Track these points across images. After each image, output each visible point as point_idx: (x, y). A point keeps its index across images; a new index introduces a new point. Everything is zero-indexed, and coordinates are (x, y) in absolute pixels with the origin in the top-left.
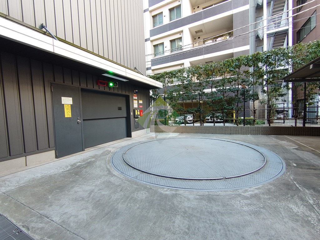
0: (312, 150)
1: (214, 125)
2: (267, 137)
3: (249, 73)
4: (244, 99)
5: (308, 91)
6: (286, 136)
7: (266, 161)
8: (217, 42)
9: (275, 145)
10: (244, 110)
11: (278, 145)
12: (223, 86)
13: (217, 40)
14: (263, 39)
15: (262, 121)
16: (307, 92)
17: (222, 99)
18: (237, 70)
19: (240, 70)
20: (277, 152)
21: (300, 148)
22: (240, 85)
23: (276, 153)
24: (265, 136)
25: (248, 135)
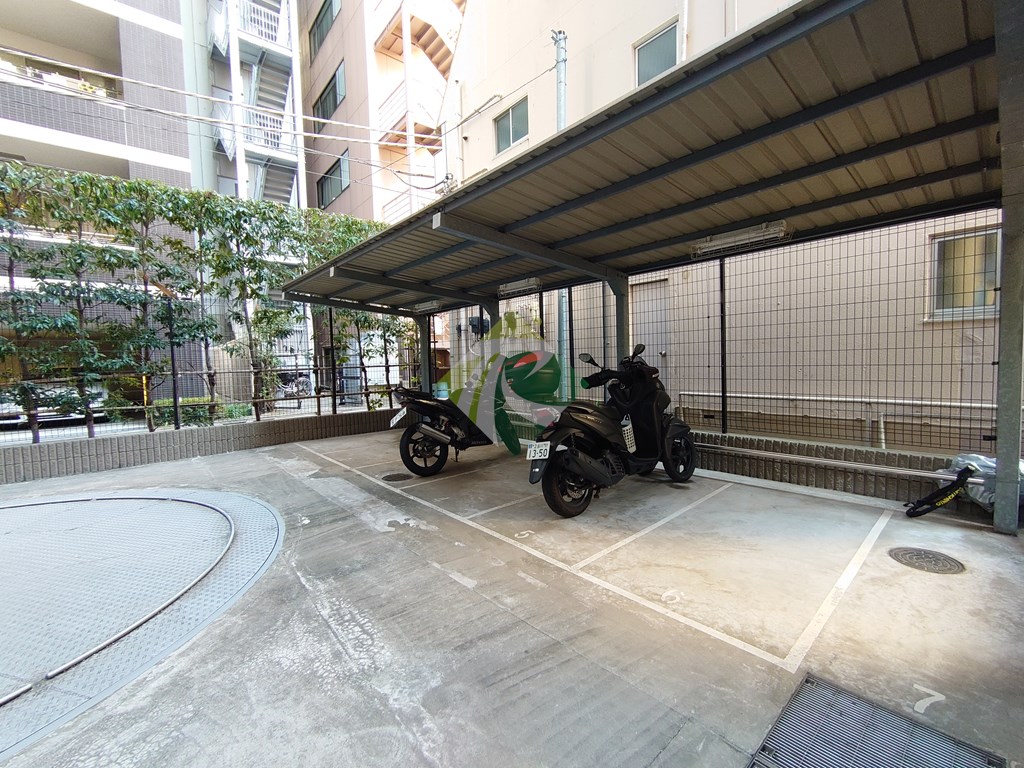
0: (346, 471)
1: (36, 439)
2: (251, 455)
3: (185, 248)
4: (171, 335)
5: (337, 328)
6: (297, 444)
7: (235, 535)
8: (46, 87)
9: (269, 476)
10: (174, 374)
11: (275, 475)
12: (78, 275)
13: (46, 76)
14: (234, 159)
15: (243, 407)
16: (335, 331)
17: (71, 327)
18: (138, 227)
19: (150, 231)
20: (269, 497)
21: (325, 471)
22: (154, 283)
23: (268, 501)
24: (247, 451)
25: (193, 459)
